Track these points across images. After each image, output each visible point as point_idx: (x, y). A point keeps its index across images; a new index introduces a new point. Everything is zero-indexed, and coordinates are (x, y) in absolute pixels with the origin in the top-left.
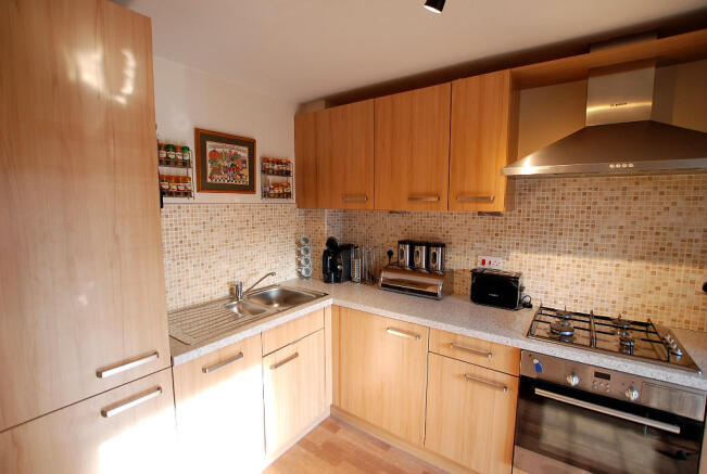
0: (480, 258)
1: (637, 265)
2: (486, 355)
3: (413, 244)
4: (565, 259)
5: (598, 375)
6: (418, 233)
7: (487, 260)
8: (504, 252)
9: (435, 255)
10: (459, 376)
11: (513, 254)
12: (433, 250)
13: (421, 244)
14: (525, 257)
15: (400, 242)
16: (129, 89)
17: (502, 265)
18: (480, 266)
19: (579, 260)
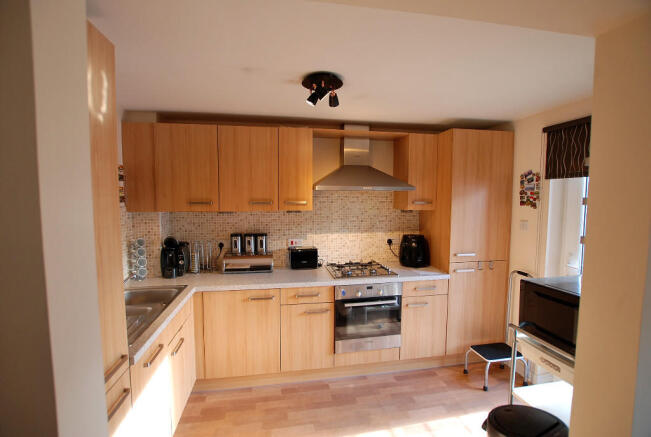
0: (290, 241)
1: (365, 234)
2: (316, 295)
3: (243, 236)
4: (335, 235)
5: (368, 288)
6: (245, 227)
7: (294, 240)
8: (303, 235)
9: (262, 242)
10: (301, 314)
11: (309, 235)
12: (259, 239)
13: (250, 235)
14: (315, 237)
15: (232, 235)
16: (104, 108)
17: (303, 243)
18: (290, 246)
19: (342, 235)
